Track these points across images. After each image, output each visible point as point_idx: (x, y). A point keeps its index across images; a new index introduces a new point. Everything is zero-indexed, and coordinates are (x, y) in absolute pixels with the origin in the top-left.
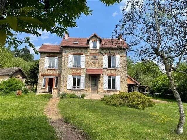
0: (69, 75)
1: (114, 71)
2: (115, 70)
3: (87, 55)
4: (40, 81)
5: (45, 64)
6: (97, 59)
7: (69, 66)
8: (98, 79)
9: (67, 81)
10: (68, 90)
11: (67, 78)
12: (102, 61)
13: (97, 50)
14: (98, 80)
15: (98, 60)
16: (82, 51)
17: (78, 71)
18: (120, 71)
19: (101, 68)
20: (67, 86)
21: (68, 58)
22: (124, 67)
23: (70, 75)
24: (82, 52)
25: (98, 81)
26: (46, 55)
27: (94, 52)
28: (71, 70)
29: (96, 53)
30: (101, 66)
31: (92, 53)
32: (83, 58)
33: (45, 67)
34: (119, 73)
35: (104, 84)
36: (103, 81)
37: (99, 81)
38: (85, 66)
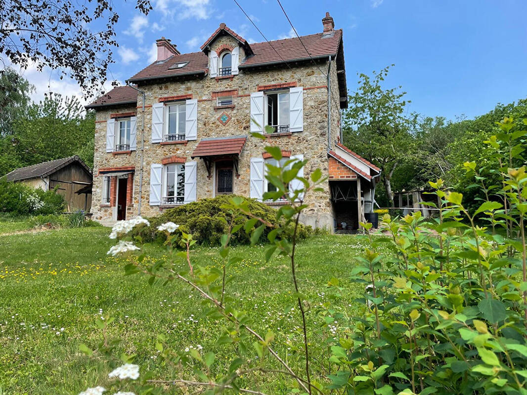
0: (153, 166)
1: (285, 140)
2: (289, 136)
3: (204, 98)
4: (97, 187)
5: (107, 141)
6: (233, 108)
7: (153, 138)
8: (234, 172)
9: (149, 184)
10: (151, 206)
11: (149, 174)
12: (247, 111)
13: (232, 78)
14: (234, 175)
15: (235, 111)
16: (188, 89)
17: (178, 152)
18: (303, 139)
19: (245, 133)
20: (149, 195)
21: (150, 113)
22: (319, 125)
23: (158, 163)
24: (190, 92)
25: (235, 178)
26: (111, 113)
27: (223, 86)
28: (160, 151)
29: (229, 89)
30: (245, 128)
31: (218, 89)
32: (192, 108)
33: (108, 148)
34: (302, 146)
35: (251, 185)
36: (249, 175)
37: (238, 176)
38: (195, 135)
